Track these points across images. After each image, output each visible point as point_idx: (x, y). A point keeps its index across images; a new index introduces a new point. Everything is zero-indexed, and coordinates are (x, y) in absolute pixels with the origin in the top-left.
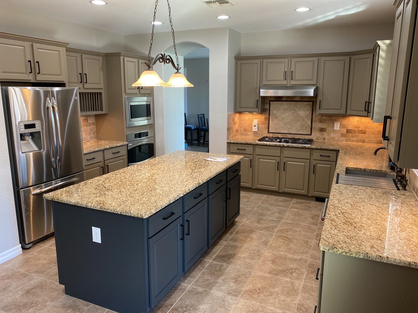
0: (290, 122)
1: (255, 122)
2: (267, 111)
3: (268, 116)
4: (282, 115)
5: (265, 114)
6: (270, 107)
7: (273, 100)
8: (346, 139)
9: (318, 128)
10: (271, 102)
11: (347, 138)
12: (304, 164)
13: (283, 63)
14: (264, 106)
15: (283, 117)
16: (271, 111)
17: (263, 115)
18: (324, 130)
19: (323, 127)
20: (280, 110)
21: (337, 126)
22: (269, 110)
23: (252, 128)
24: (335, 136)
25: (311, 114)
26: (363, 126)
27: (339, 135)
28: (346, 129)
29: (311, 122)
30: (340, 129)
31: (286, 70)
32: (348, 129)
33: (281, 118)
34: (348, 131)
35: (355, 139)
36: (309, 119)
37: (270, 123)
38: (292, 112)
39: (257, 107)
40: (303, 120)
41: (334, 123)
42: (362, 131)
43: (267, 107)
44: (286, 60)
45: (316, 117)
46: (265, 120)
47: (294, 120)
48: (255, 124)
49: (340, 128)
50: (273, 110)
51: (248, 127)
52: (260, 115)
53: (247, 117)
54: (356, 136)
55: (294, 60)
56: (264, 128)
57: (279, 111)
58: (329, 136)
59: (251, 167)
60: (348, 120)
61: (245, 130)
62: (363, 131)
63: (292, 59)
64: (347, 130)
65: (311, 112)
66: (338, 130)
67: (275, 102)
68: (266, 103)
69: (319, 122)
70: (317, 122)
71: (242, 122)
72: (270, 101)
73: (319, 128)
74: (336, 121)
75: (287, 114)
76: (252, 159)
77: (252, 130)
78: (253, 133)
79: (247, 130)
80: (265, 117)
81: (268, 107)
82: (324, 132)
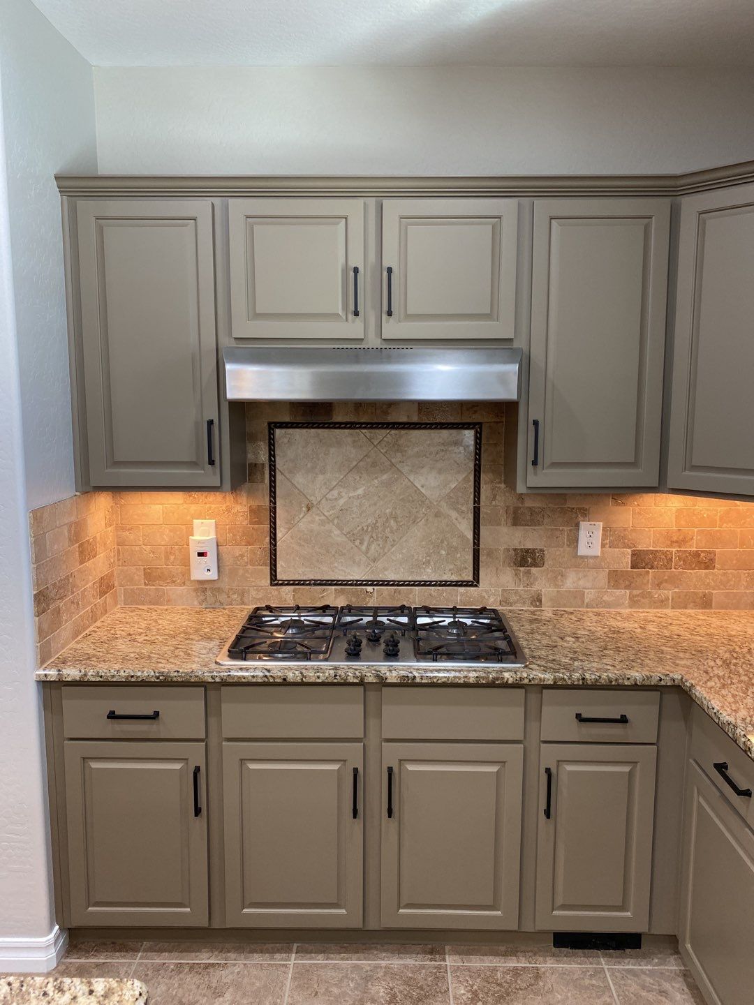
0: (375, 527)
1: (204, 533)
2: (259, 476)
3: (266, 502)
4: (335, 493)
5: (250, 494)
6: (272, 455)
7: (287, 419)
8: (632, 598)
9: (508, 550)
10: (278, 432)
11: (636, 592)
12: (494, 769)
13: (338, 223)
14: (245, 452)
15: (341, 502)
16: (279, 477)
17: (243, 498)
18: (534, 559)
19: (529, 545)
20: (323, 472)
21: (591, 538)
22: (271, 470)
23: (186, 562)
24: (581, 583)
25: (472, 483)
26: (702, 532)
27: (603, 577)
28: (629, 551)
29: (472, 522)
30: (602, 552)
31: (356, 260)
32: (640, 548)
33: (333, 508)
34: (640, 560)
35: (669, 592)
36: (464, 508)
37: (279, 535)
38: (385, 477)
39: (212, 462)
40: (437, 515)
41: (577, 525)
42: (697, 554)
43: (256, 454)
44: (353, 208)
45: (494, 498)
46: (251, 523)
47: (395, 518)
48: (199, 542)
49: (603, 546)
50: (290, 472)
51: (167, 558)
52: (224, 497)
53: (158, 507)
54: (673, 581)
55: (394, 208)
56: (252, 562)
57: (321, 477)
58: (556, 586)
59: (198, 811)
60: (637, 509)
61: (150, 576)
62: (702, 555)
63: (386, 202)
64: (634, 554)
65: (472, 478)
66: (596, 557)
67: (298, 433)
68: (253, 438)
69: (510, 521)
70: (499, 524)
71: (132, 537)
72: (273, 426)
73: (512, 553)
74: (585, 513)
75: (360, 492)
76: (203, 769)
77: (187, 572)
78: (196, 590)
79: (160, 577)
80: (254, 503)
81: (263, 457)
82: (534, 570)
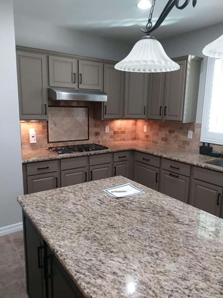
1: (33, 132)
3: (46, 124)
4: (61, 121)
8: (113, 140)
18: (98, 134)
19: (97, 131)
21: (107, 129)
23: (29, 139)
24: (106, 138)
26: (123, 127)
27: (109, 136)
32: (114, 131)
33: (61, 125)
34: (115, 133)
35: (119, 139)
36: (86, 124)
37: (49, 132)
38: (71, 118)
39: (46, 114)
40: (81, 126)
41: (105, 127)
46: (43, 129)
47: (73, 127)
52: (37, 123)
56: (43, 138)
57: (58, 118)
58: (102, 139)
60: (114, 123)
62: (124, 131)
63: (79, 61)
66: (108, 133)
67: (53, 108)
70: (92, 127)
73: (95, 133)
75: (66, 121)
77: (28, 142)
78: (30, 146)
80: (43, 124)
82: (98, 136)
